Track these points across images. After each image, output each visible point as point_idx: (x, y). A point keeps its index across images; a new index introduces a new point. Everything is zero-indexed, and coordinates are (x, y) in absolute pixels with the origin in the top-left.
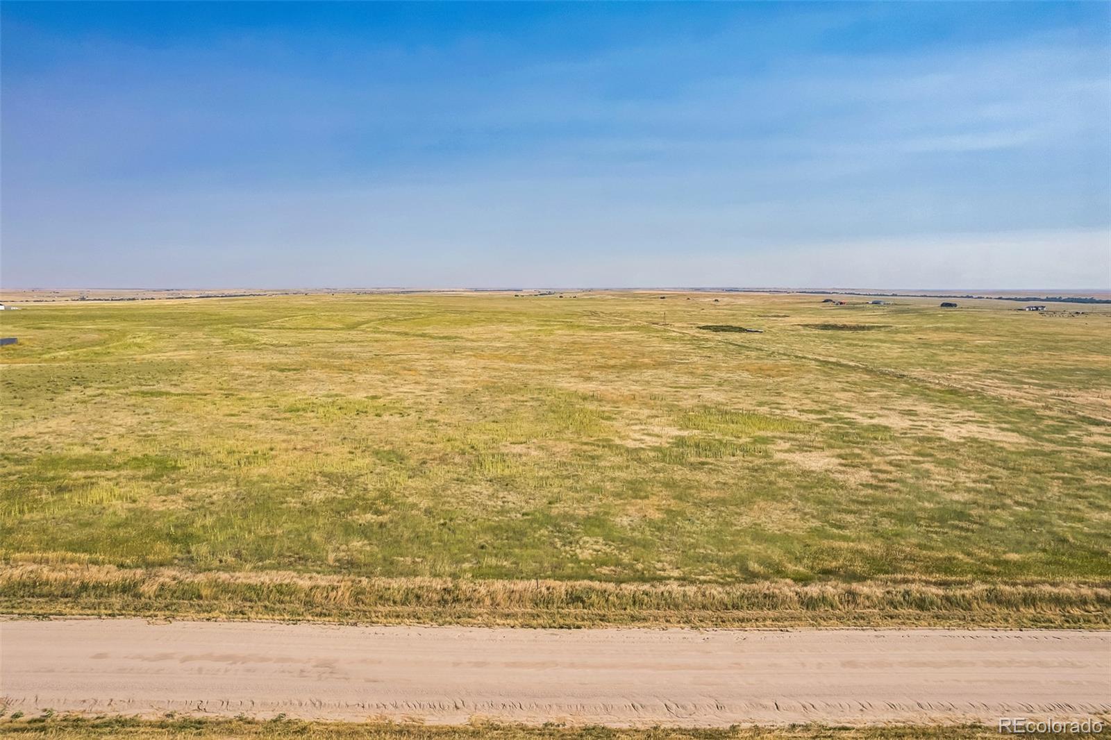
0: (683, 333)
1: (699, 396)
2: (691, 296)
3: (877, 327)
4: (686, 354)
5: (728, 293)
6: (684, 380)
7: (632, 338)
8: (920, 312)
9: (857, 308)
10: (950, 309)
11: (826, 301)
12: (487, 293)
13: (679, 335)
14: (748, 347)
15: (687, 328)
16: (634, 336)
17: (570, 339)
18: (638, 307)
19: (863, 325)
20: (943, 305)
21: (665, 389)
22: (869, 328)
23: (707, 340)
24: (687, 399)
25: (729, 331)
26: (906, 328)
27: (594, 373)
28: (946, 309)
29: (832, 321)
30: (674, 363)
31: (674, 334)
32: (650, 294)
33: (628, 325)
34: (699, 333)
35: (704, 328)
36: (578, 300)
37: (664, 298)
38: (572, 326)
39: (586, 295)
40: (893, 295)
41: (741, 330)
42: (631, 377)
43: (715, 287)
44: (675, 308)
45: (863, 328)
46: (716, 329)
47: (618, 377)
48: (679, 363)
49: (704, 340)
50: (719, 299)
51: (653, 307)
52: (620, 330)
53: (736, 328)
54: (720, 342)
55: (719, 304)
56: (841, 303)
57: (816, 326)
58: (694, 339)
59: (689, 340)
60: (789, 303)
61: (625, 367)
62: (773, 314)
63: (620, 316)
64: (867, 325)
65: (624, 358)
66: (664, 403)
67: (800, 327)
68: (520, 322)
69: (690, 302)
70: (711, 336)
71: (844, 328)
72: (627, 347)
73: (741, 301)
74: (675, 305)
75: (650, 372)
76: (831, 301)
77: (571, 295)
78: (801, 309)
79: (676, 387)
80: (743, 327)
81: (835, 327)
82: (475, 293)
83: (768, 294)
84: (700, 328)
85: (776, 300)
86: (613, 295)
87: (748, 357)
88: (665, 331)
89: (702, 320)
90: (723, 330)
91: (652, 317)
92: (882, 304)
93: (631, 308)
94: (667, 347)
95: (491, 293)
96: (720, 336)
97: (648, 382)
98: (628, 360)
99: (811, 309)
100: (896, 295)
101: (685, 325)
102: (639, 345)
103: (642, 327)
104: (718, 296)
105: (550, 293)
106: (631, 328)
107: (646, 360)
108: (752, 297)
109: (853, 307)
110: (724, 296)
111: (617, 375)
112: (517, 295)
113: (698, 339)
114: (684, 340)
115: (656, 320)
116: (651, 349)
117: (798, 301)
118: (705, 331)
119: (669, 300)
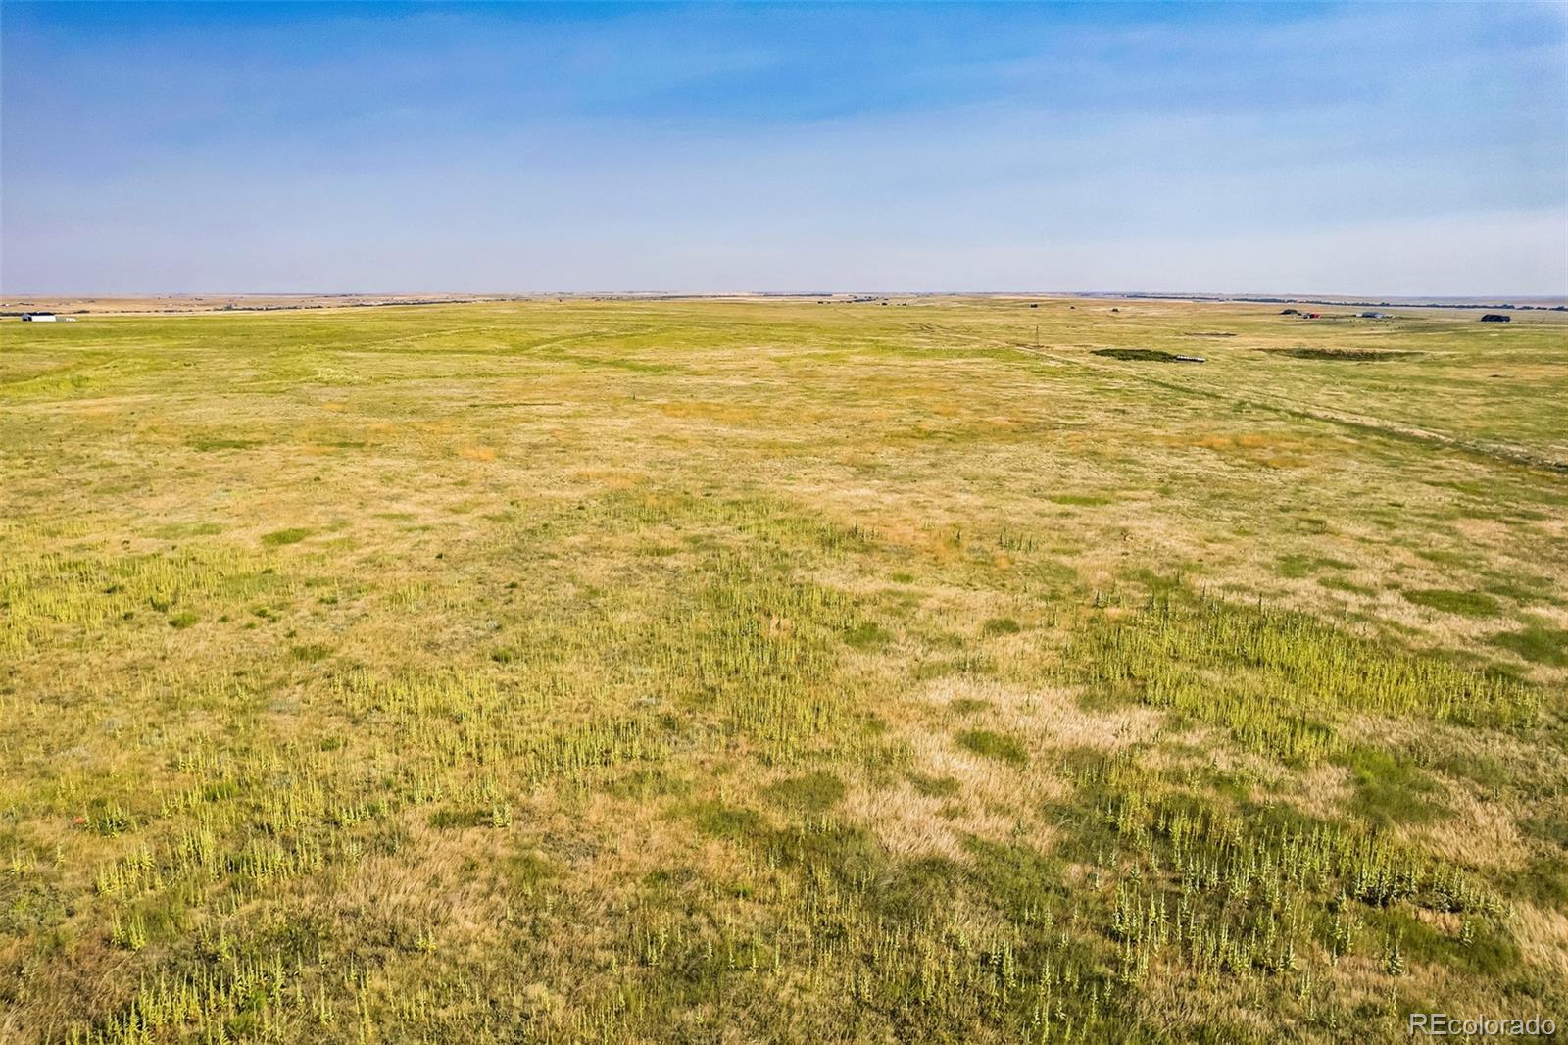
0: (1069, 363)
1: (1124, 532)
2: (1075, 304)
3: (1396, 354)
4: (1080, 405)
5: (1129, 300)
6: (1082, 475)
7: (979, 370)
8: (1455, 330)
9: (1341, 323)
10: (1499, 324)
11: (1287, 312)
12: (780, 299)
13: (1061, 365)
14: (1188, 391)
15: (1073, 352)
16: (985, 366)
17: (870, 372)
18: (997, 320)
19: (1370, 350)
20: (1485, 319)
21: (1038, 505)
22: (1383, 357)
23: (1111, 375)
24: (1092, 546)
25: (1146, 358)
26: (1451, 356)
27: (885, 455)
28: (1492, 324)
29: (1310, 344)
30: (1054, 427)
31: (1052, 363)
32: (1016, 301)
33: (976, 346)
34: (1095, 361)
35: (1103, 353)
36: (910, 308)
37: (1035, 306)
38: (883, 348)
39: (920, 302)
40: (1383, 305)
41: (1166, 357)
42: (961, 465)
43: (1110, 291)
44: (1053, 321)
45: (1372, 356)
46: (1124, 355)
47: (933, 465)
48: (1067, 427)
49: (1106, 375)
50: (1119, 308)
51: (1019, 319)
52: (961, 356)
53: (1157, 353)
54: (1135, 379)
55: (1119, 315)
56: (1312, 316)
57: (1289, 353)
58: (1088, 372)
59: (1080, 375)
60: (1227, 314)
61: (954, 437)
62: (1209, 332)
63: (966, 333)
64: (1378, 350)
65: (955, 414)
66: (1034, 559)
67: (1263, 353)
68: (803, 341)
69: (1076, 312)
70: (1118, 368)
71: (1337, 355)
72: (969, 389)
73: (1154, 312)
74: (1052, 317)
75: (1005, 451)
76: (1295, 312)
77: (899, 302)
78: (1253, 324)
79: (1063, 500)
80: (1169, 352)
81: (1321, 354)
82: (765, 299)
83: (1191, 302)
84: (1097, 353)
85: (1208, 310)
86: (960, 302)
87: (1198, 414)
88: (1038, 357)
89: (1098, 340)
90: (1135, 357)
91: (1016, 334)
92: (1379, 316)
93: (986, 320)
94: (1041, 388)
95: (785, 299)
96: (1133, 368)
97: (998, 481)
98: (966, 417)
99: (1266, 325)
100: (1388, 305)
101: (1072, 348)
102: (990, 385)
103: (998, 351)
104: (1118, 304)
105: (870, 299)
106: (981, 353)
107: (1001, 420)
108: (1170, 306)
109: (1334, 321)
110: (1126, 304)
111: (932, 457)
112: (823, 299)
113: (1095, 373)
114: (1070, 375)
115: (1022, 339)
116: (1012, 393)
117: (1241, 311)
118: (1105, 358)
119: (1044, 309)
